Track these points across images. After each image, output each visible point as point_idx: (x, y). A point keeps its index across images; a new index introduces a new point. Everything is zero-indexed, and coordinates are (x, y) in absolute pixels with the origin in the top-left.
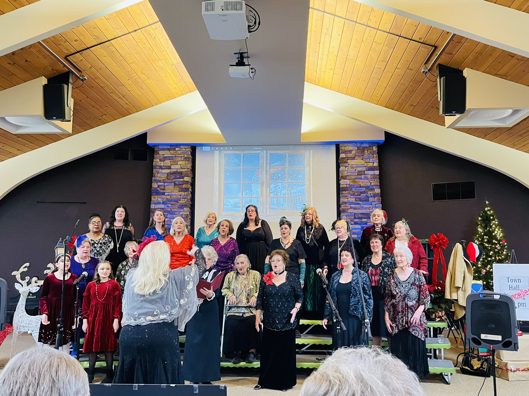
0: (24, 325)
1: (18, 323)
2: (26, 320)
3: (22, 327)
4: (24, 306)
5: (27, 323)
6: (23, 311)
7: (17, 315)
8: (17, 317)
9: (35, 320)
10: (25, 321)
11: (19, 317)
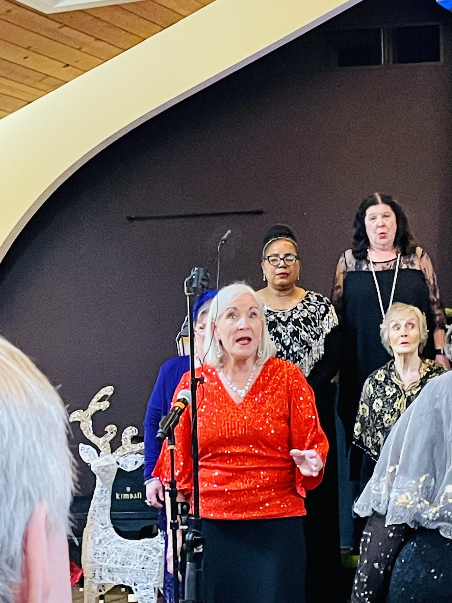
0: (112, 565)
1: (96, 560)
2: (116, 551)
3: (107, 571)
4: (108, 511)
5: (119, 561)
6: (105, 526)
7: (89, 538)
8: (91, 541)
9: (139, 552)
10: (114, 555)
11: (97, 542)
